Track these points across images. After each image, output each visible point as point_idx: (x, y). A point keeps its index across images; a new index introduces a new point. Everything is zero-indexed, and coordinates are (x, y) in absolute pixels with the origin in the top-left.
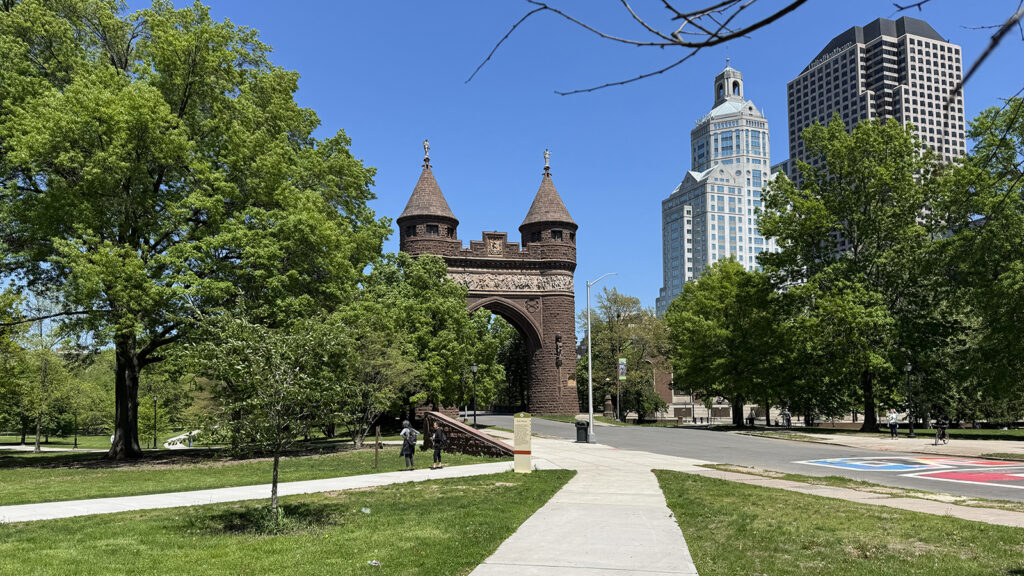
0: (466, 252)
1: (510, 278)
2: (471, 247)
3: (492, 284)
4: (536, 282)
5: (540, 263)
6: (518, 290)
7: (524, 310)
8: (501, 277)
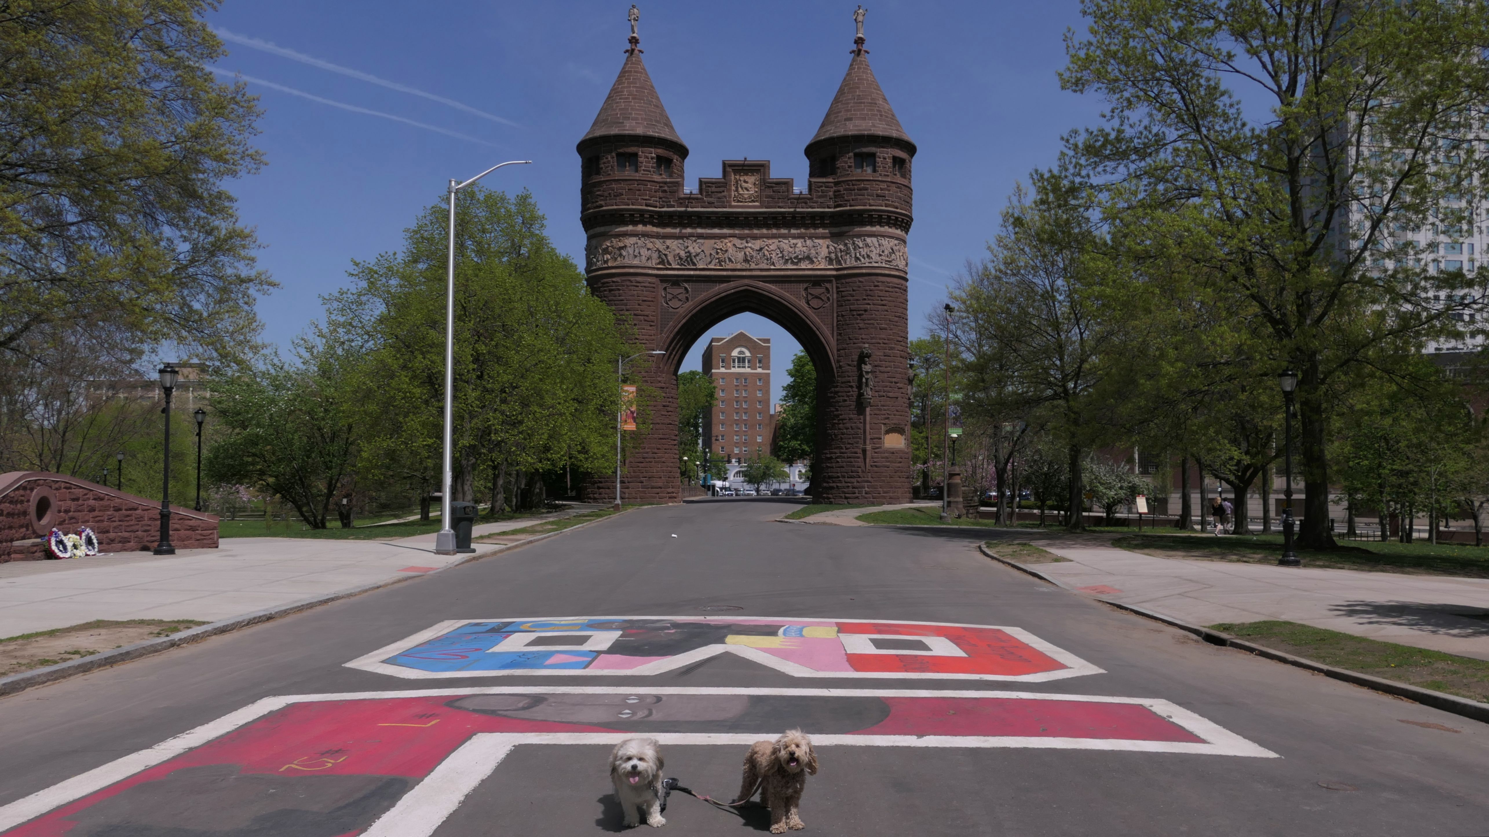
0: (690, 199)
1: (773, 244)
2: (701, 190)
3: (741, 256)
4: (824, 252)
5: (832, 215)
6: (790, 266)
7: (803, 304)
8: (757, 244)
